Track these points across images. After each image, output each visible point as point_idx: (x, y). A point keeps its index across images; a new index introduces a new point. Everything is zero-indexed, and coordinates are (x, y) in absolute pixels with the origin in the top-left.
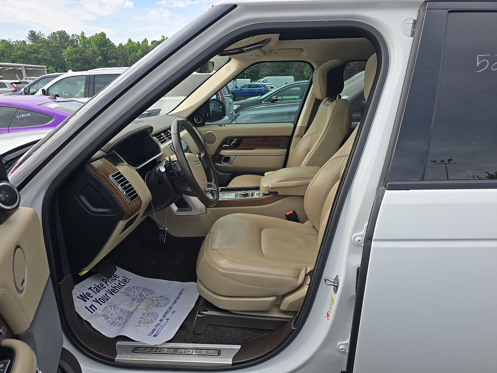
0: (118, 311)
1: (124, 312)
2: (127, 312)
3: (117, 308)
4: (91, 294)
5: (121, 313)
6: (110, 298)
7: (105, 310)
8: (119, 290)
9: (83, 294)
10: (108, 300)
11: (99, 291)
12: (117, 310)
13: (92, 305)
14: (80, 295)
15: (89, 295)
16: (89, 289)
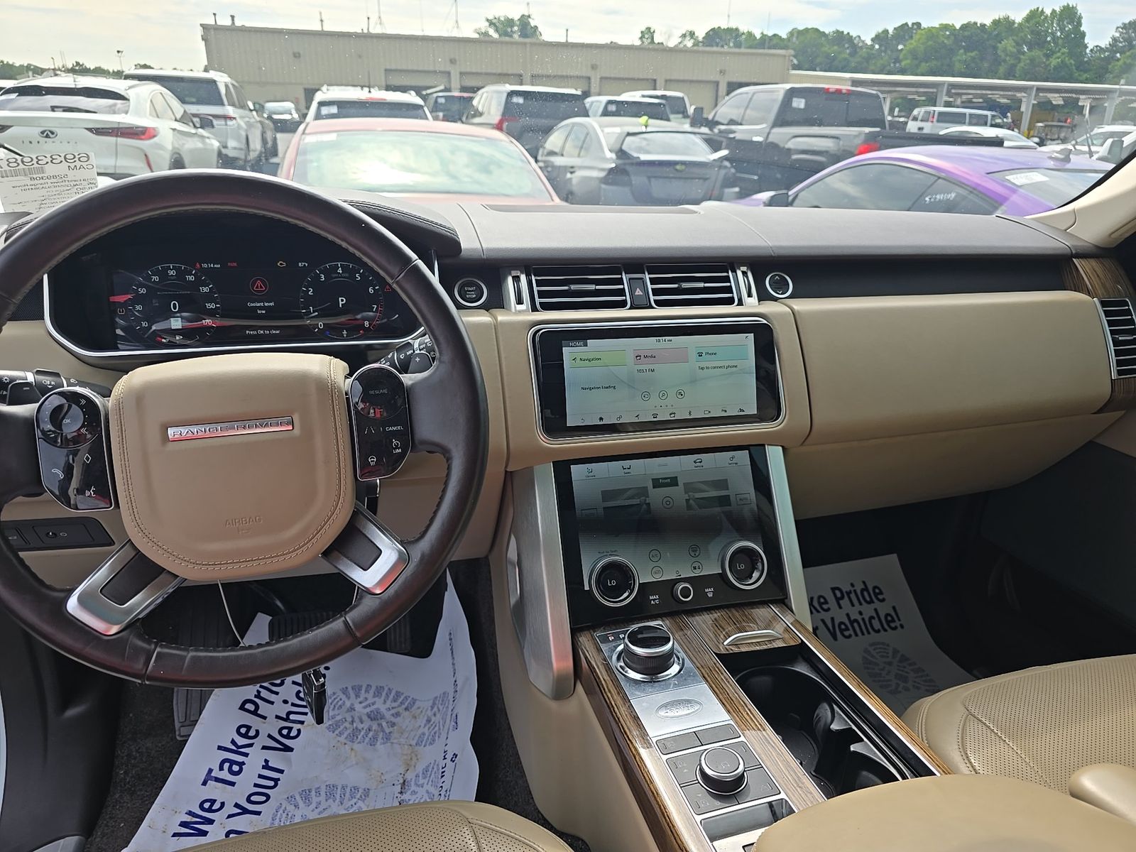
0: (318, 799)
1: (339, 792)
2: (349, 788)
3: (313, 793)
4: (215, 801)
5: (330, 801)
6: (281, 772)
7: (277, 821)
8: (302, 723)
9: (190, 813)
10: (276, 781)
11: (241, 764)
12: (315, 800)
13: (229, 833)
14: (183, 824)
15: (209, 805)
16: (204, 783)
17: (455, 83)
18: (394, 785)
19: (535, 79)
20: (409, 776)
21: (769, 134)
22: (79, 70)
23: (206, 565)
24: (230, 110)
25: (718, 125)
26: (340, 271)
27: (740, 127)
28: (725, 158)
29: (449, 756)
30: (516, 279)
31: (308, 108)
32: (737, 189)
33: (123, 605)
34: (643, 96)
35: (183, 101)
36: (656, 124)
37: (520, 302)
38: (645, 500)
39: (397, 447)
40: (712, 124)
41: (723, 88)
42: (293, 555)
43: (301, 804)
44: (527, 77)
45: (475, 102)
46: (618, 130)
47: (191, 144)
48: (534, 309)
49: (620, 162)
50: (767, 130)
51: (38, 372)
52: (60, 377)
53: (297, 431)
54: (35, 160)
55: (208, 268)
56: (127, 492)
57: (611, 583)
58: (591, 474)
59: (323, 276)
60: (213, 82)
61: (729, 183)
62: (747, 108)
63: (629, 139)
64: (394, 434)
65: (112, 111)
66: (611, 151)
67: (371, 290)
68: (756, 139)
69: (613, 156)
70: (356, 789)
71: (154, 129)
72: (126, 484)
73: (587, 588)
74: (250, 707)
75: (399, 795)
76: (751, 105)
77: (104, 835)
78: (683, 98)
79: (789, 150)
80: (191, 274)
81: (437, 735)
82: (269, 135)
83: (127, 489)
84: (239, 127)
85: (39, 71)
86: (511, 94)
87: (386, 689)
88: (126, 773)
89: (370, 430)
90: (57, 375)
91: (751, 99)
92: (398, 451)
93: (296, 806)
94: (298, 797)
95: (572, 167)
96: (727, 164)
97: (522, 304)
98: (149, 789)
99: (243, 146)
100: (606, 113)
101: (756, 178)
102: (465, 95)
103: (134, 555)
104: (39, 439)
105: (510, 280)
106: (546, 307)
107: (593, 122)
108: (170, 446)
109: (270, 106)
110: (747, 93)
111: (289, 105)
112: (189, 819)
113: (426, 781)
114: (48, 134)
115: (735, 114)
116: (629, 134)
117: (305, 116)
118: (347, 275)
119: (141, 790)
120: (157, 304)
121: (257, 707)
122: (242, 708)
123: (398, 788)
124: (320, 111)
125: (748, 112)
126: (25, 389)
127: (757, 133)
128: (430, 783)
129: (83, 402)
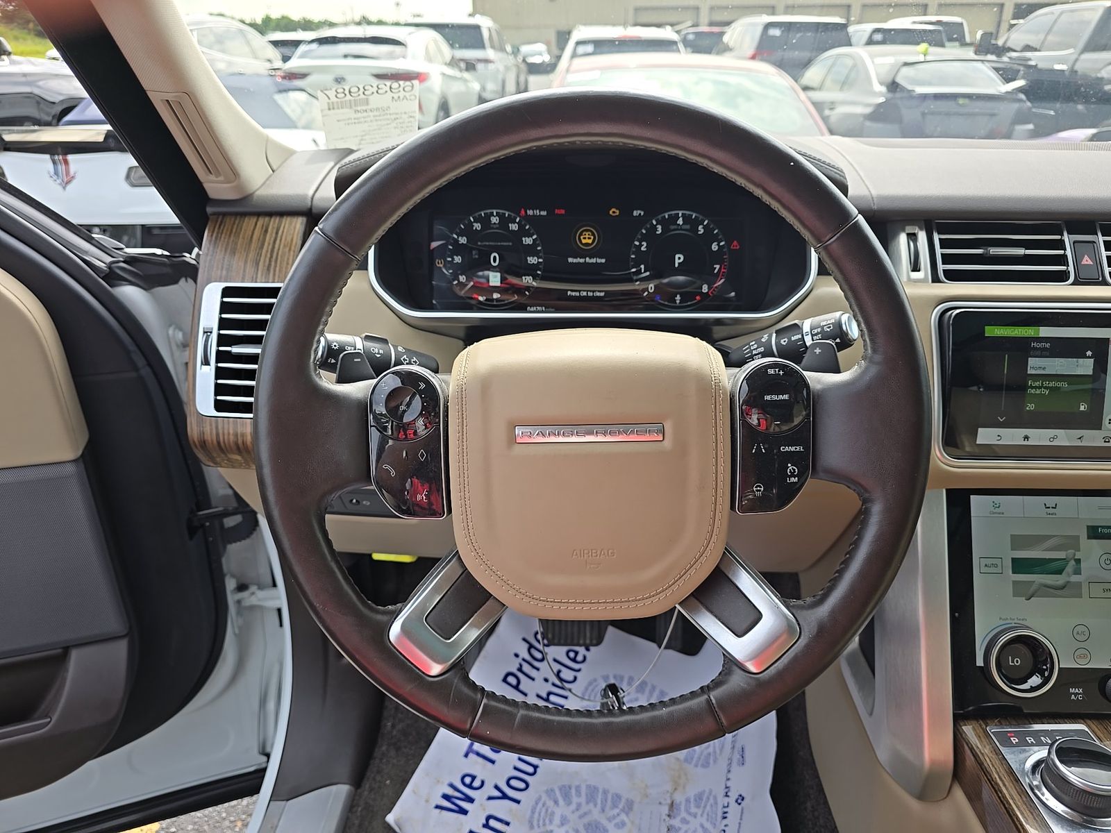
0: (578, 800)
1: (600, 796)
2: (611, 796)
3: (573, 791)
4: (476, 777)
5: (591, 805)
7: (536, 815)
9: (452, 786)
10: (535, 767)
12: (575, 800)
13: (489, 818)
14: (445, 797)
15: (470, 780)
16: (466, 755)
17: (704, 17)
18: (660, 803)
19: (790, 9)
20: (679, 798)
21: (1076, 60)
22: (365, 21)
23: (544, 601)
24: (490, 53)
25: (1008, 52)
26: (680, 222)
27: (1037, 54)
28: (1020, 90)
29: (734, 795)
30: (912, 237)
31: (562, 49)
32: (1031, 126)
33: (450, 639)
34: (914, 23)
35: (452, 46)
36: (936, 52)
37: (916, 268)
38: (1075, 555)
39: (793, 475)
40: (1001, 51)
41: (1009, 11)
42: (648, 602)
43: (561, 802)
44: (781, 7)
45: (726, 39)
46: (890, 60)
47: (456, 88)
48: (936, 279)
49: (890, 95)
50: (1075, 57)
51: (368, 338)
52: (388, 343)
53: (667, 444)
54: (362, 90)
55: (534, 215)
56: (463, 501)
57: (1013, 662)
58: (997, 510)
59: (659, 228)
60: (477, 28)
61: (1021, 118)
62: (1048, 34)
63: (905, 70)
64: (791, 457)
65: (391, 56)
66: (881, 84)
67: (715, 247)
68: (1058, 67)
69: (883, 89)
70: (618, 797)
71: (425, 74)
72: (462, 490)
73: (980, 662)
74: (512, 680)
75: (667, 819)
76: (1055, 28)
77: (371, 790)
78: (962, 24)
79: (1102, 79)
80: (515, 222)
81: (712, 758)
82: (522, 79)
83: (463, 498)
84: (498, 70)
85: (332, 25)
86: (769, 26)
87: (649, 685)
88: (393, 726)
89: (759, 449)
90: (385, 341)
91: (1056, 21)
92: (793, 480)
93: (556, 802)
94: (558, 793)
95: (832, 103)
96: (1022, 96)
97: (919, 271)
98: (413, 748)
99: (500, 88)
100: (870, 42)
101: (1052, 113)
102: (716, 29)
103: (461, 572)
104: (371, 426)
105: (903, 238)
106: (953, 276)
107: (859, 51)
108: (517, 448)
109: (525, 49)
110: (1053, 13)
111: (541, 47)
112: (450, 792)
113: (699, 812)
114: (339, 80)
115: (1032, 40)
116: (906, 64)
117: (559, 58)
118: (688, 227)
119: (405, 747)
120: (477, 257)
121: (519, 682)
122: (505, 680)
123: (665, 810)
124: (577, 49)
125: (1050, 38)
126: (355, 360)
127: (1060, 60)
128: (705, 816)
129: (422, 386)
